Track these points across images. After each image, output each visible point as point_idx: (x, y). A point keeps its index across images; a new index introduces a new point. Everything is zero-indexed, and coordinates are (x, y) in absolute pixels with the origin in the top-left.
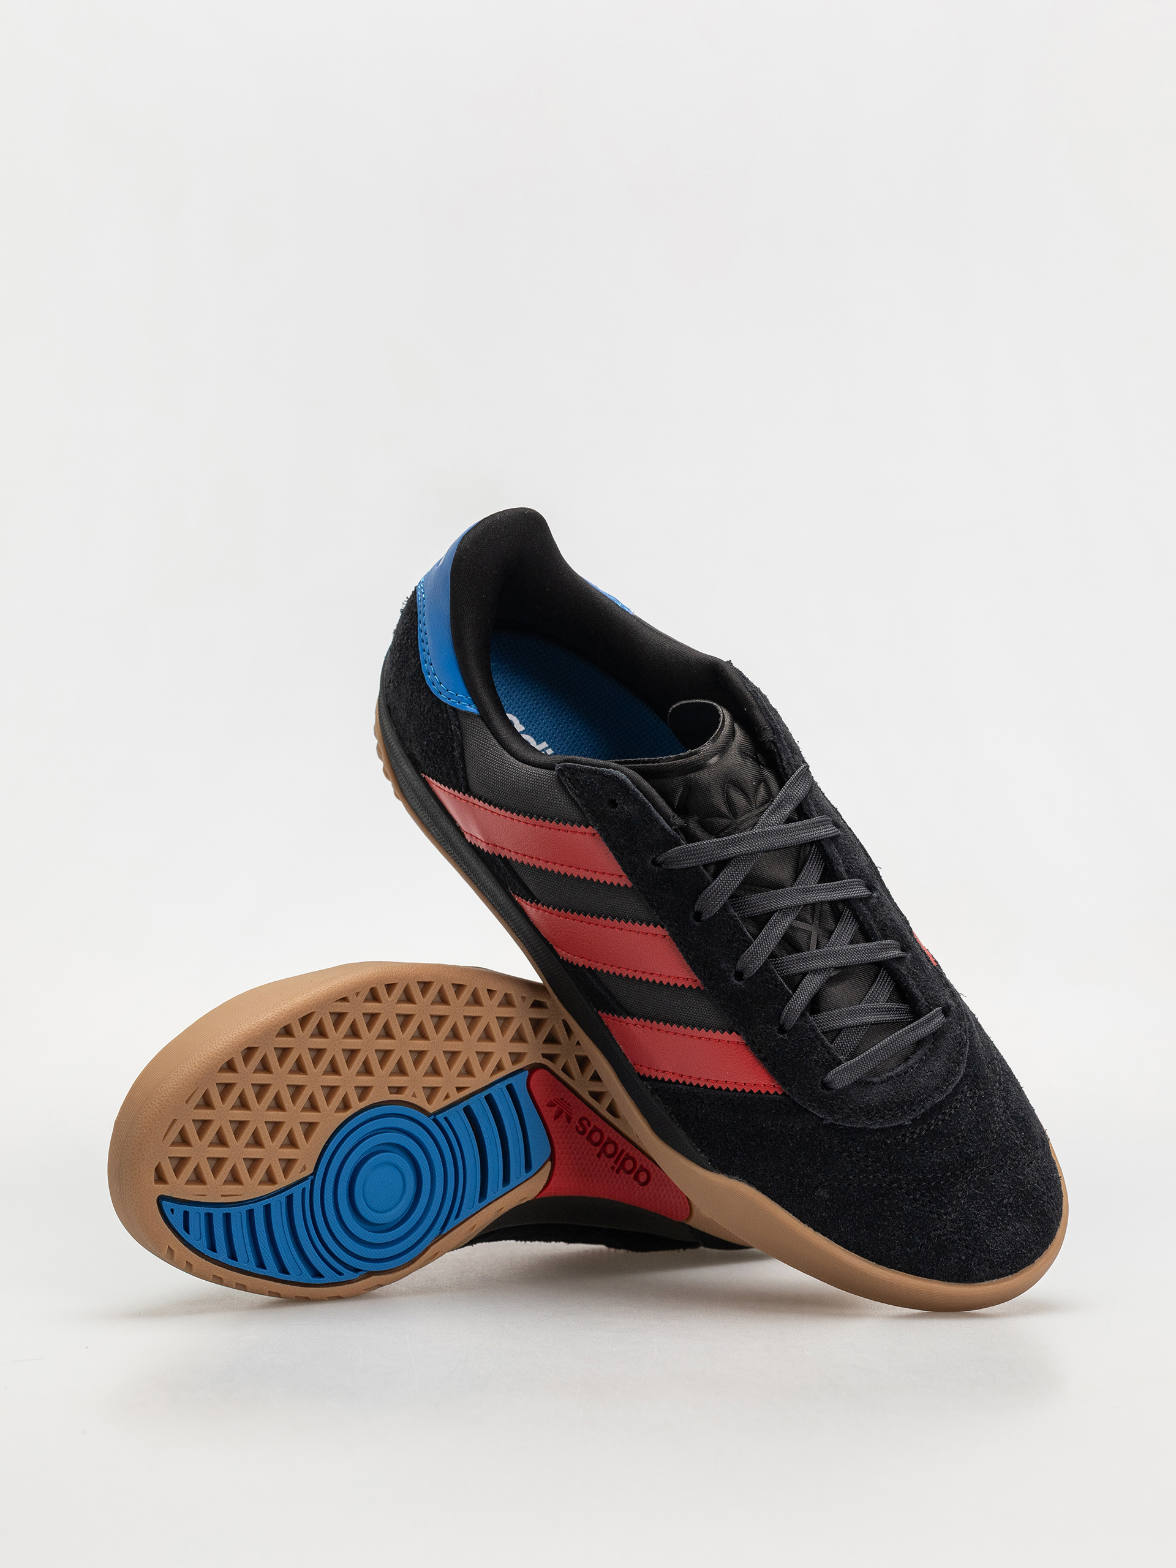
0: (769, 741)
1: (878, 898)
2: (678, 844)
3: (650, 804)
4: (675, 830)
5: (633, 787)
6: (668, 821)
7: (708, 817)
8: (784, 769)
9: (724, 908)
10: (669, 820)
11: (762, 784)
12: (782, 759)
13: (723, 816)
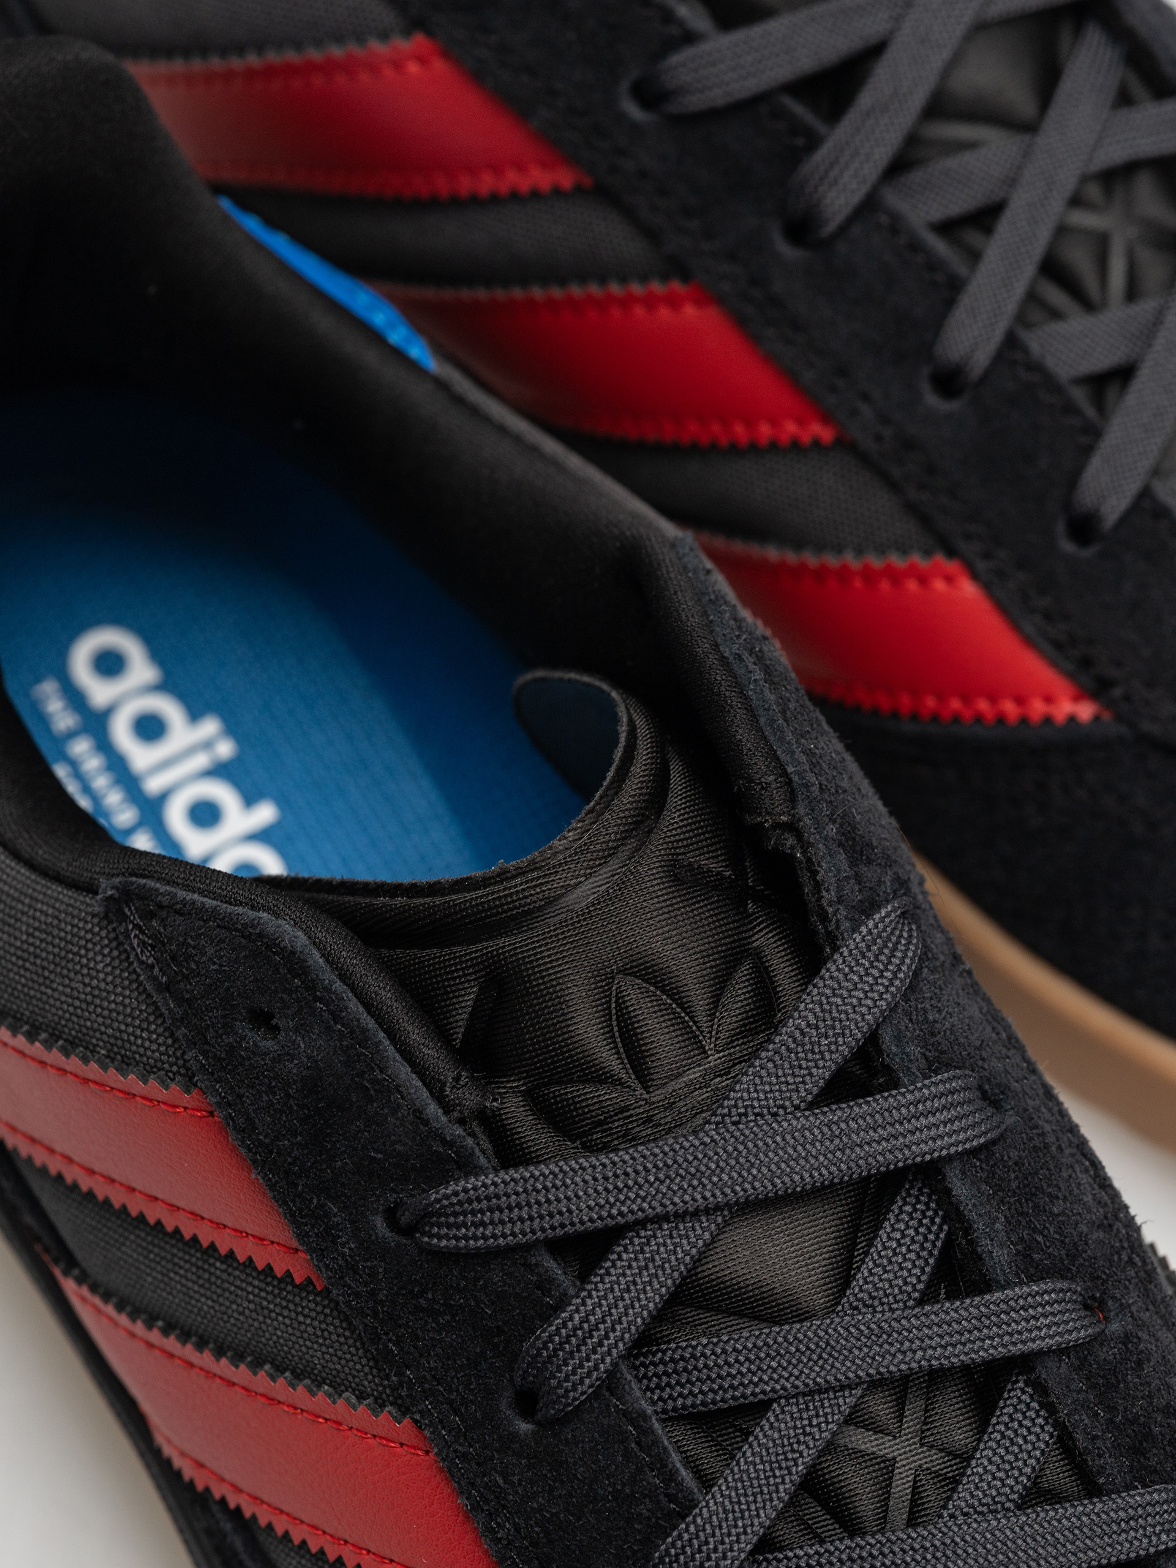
0: (778, 825)
1: (1127, 1338)
2: (466, 1166)
3: (382, 1034)
4: (462, 1122)
5: (328, 976)
6: (440, 1098)
7: (559, 1082)
8: (824, 918)
9: (611, 1383)
10: (442, 1090)
11: (744, 971)
12: (818, 886)
13: (604, 1078)
